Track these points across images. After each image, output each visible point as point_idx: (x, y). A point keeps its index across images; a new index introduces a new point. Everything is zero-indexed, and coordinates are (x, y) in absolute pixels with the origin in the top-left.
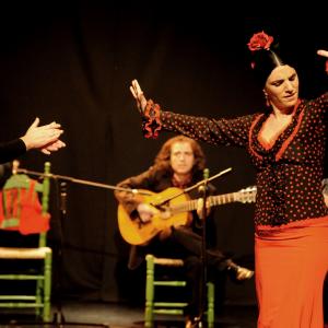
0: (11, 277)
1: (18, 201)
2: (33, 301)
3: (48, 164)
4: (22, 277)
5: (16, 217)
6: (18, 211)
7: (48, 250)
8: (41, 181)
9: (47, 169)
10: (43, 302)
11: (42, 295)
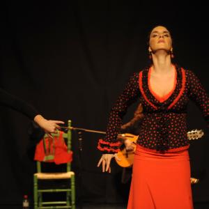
0: (51, 191)
1: (53, 145)
2: (65, 205)
3: (70, 121)
4: (57, 190)
5: (52, 154)
6: (53, 150)
7: (72, 173)
8: (66, 132)
9: (69, 124)
10: (71, 205)
11: (70, 200)
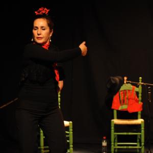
0: (125, 134)
1: (127, 97)
2: (136, 145)
3: (141, 78)
4: (130, 134)
5: (126, 104)
6: (127, 101)
7: (142, 120)
8: (138, 87)
9: (140, 80)
10: (141, 146)
11: (140, 142)
